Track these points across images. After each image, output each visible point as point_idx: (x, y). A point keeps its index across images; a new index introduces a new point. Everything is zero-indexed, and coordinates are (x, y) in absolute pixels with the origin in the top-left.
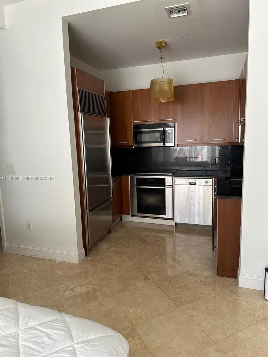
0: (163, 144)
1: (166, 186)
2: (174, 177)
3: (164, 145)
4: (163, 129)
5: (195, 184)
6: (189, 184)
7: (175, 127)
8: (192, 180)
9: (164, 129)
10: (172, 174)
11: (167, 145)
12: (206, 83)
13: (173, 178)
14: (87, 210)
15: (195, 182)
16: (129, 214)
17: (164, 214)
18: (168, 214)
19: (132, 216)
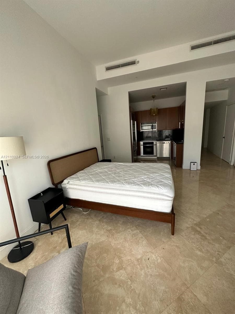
3: (152, 130)
4: (152, 124)
5: (164, 143)
6: (162, 143)
10: (156, 140)
16: (140, 155)
17: (153, 154)
18: (155, 154)
19: (141, 156)
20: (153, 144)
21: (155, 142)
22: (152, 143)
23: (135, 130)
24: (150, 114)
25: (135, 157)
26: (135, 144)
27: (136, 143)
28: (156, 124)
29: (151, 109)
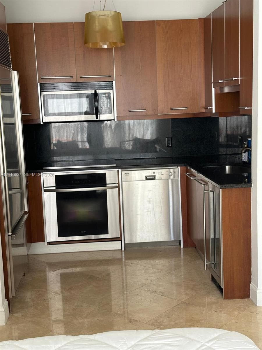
0: (95, 116)
1: (107, 185)
2: (120, 170)
3: (97, 118)
4: (93, 92)
5: (154, 178)
6: (145, 179)
7: (113, 89)
8: (149, 172)
9: (95, 91)
10: (115, 165)
11: (101, 117)
12: (156, 20)
13: (118, 171)
14: (8, 232)
15: (154, 174)
16: (43, 240)
17: (107, 232)
18: (113, 231)
19: (49, 243)
20: (104, 183)
21: (111, 175)
22: (101, 180)
23: (12, 115)
24: (86, 42)
25: (21, 251)
26: (16, 184)
27: (20, 177)
28: (114, 93)
29: (88, 16)
